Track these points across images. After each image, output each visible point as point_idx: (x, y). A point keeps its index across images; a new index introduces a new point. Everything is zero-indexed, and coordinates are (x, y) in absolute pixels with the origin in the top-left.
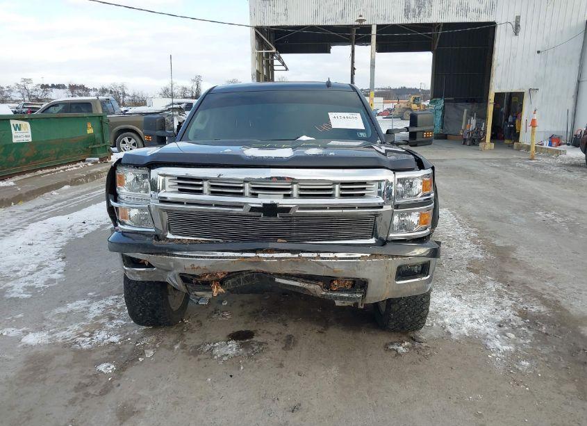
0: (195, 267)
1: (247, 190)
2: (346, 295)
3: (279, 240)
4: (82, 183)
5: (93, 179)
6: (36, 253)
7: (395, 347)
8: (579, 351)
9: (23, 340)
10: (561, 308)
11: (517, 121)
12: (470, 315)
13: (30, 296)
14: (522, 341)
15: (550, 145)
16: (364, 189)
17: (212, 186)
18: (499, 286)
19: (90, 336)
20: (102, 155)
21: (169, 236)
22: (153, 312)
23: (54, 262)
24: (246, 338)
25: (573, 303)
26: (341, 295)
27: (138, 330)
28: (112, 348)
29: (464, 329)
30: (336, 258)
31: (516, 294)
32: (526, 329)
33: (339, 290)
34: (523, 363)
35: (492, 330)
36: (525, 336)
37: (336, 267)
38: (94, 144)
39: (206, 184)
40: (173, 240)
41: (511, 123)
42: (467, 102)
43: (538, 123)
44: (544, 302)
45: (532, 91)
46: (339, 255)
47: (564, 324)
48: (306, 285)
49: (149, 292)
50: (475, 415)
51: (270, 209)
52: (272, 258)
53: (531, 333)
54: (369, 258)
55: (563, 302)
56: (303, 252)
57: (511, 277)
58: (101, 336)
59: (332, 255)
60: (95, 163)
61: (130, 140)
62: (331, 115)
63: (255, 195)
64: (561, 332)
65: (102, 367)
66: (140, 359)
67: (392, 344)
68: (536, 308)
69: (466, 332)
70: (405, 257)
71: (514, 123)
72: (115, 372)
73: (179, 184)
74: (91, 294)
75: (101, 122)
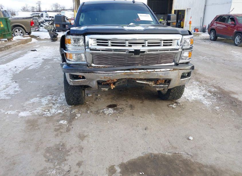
0: (106, 77)
1: (127, 44)
2: (163, 86)
3: (139, 65)
4: (3, 50)
5: (8, 49)
6: (2, 81)
7: (171, 106)
8: (233, 102)
9: (19, 115)
10: (221, 89)
11: (182, 22)
12: (193, 93)
13: (10, 98)
14: (213, 101)
15: (194, 31)
16: (172, 42)
17: (112, 43)
18: (198, 83)
19: (48, 111)
20: (9, 37)
21: (93, 65)
22: (78, 99)
23: (12, 84)
24: (115, 107)
25: (225, 87)
26: (161, 86)
27: (68, 107)
28: (61, 115)
29: (193, 98)
30: (161, 71)
31: (205, 85)
32: (213, 96)
33: (160, 84)
34: (217, 107)
35: (202, 98)
36: (214, 99)
37: (161, 75)
38: (4, 32)
39: (110, 42)
40: (95, 67)
41: (179, 23)
42: (161, 14)
43: (192, 23)
44: (215, 87)
45: (188, 9)
46: (162, 70)
47: (225, 94)
48: (148, 83)
49: (76, 91)
50: (209, 125)
51: (137, 52)
52: (137, 72)
53: (215, 98)
54: (173, 70)
55: (221, 87)
56: (148, 69)
57: (201, 80)
58: (53, 111)
59: (159, 70)
60: (6, 41)
61: (19, 30)
62: (139, 15)
63: (131, 46)
64: (225, 97)
65: (62, 122)
66: (76, 118)
67: (170, 105)
68: (213, 90)
69: (194, 99)
70: (185, 69)
71: (180, 23)
72: (68, 123)
73: (97, 42)
74: (38, 95)
75: (7, 22)
